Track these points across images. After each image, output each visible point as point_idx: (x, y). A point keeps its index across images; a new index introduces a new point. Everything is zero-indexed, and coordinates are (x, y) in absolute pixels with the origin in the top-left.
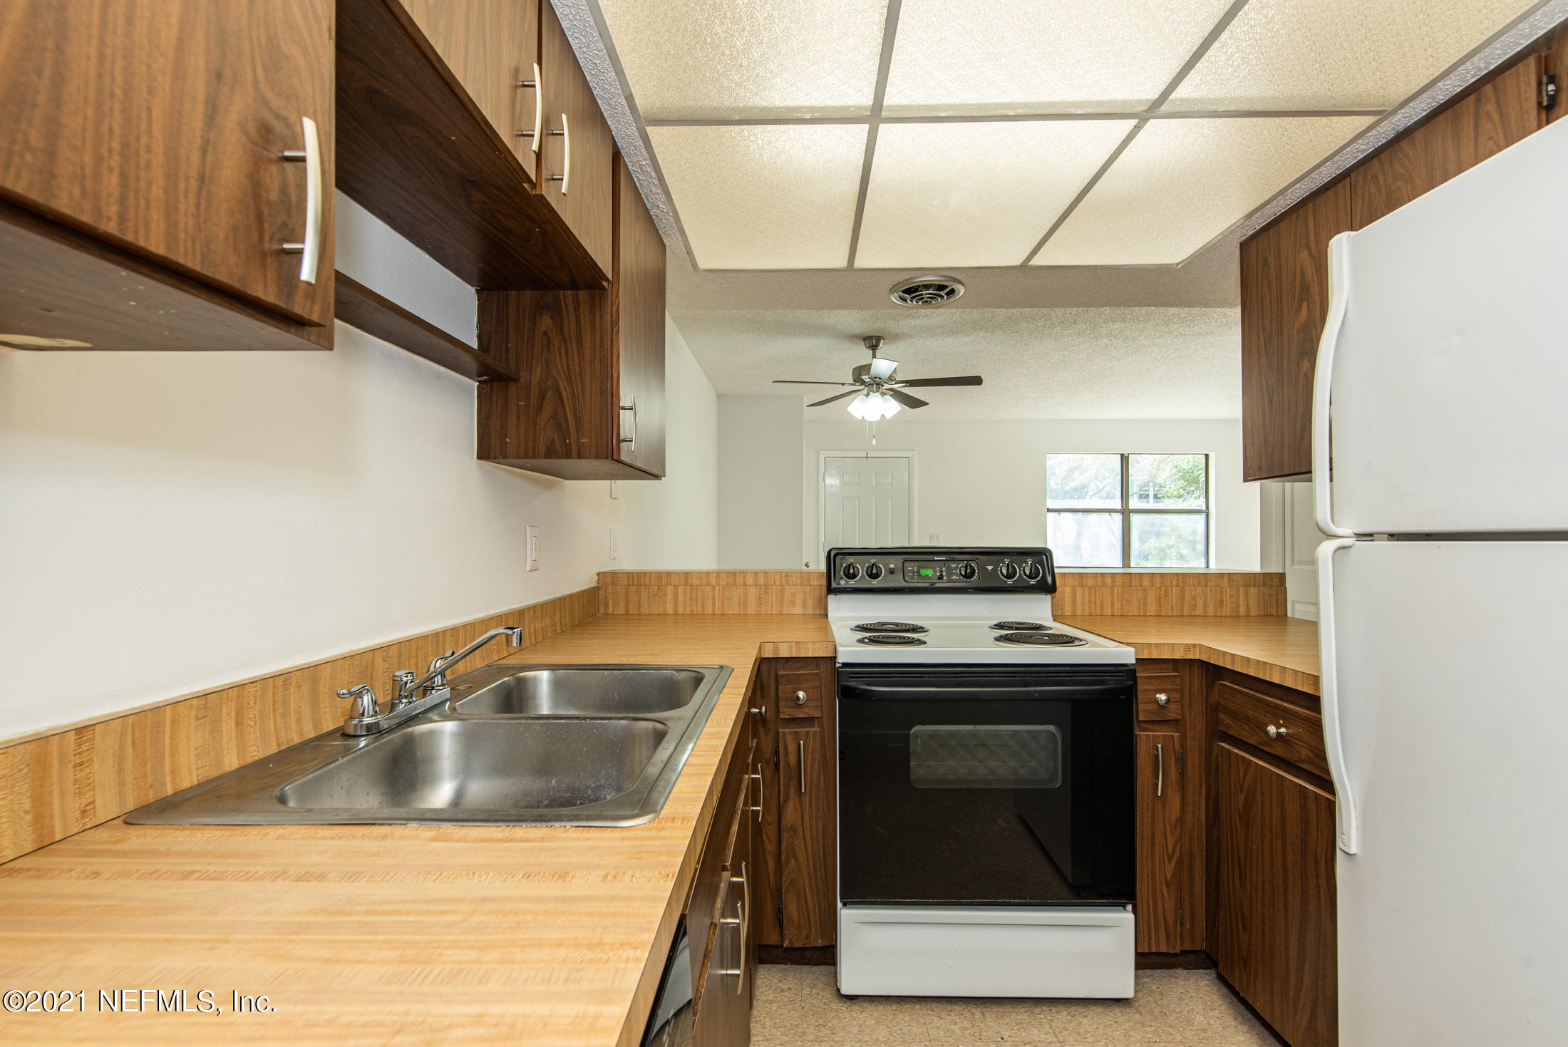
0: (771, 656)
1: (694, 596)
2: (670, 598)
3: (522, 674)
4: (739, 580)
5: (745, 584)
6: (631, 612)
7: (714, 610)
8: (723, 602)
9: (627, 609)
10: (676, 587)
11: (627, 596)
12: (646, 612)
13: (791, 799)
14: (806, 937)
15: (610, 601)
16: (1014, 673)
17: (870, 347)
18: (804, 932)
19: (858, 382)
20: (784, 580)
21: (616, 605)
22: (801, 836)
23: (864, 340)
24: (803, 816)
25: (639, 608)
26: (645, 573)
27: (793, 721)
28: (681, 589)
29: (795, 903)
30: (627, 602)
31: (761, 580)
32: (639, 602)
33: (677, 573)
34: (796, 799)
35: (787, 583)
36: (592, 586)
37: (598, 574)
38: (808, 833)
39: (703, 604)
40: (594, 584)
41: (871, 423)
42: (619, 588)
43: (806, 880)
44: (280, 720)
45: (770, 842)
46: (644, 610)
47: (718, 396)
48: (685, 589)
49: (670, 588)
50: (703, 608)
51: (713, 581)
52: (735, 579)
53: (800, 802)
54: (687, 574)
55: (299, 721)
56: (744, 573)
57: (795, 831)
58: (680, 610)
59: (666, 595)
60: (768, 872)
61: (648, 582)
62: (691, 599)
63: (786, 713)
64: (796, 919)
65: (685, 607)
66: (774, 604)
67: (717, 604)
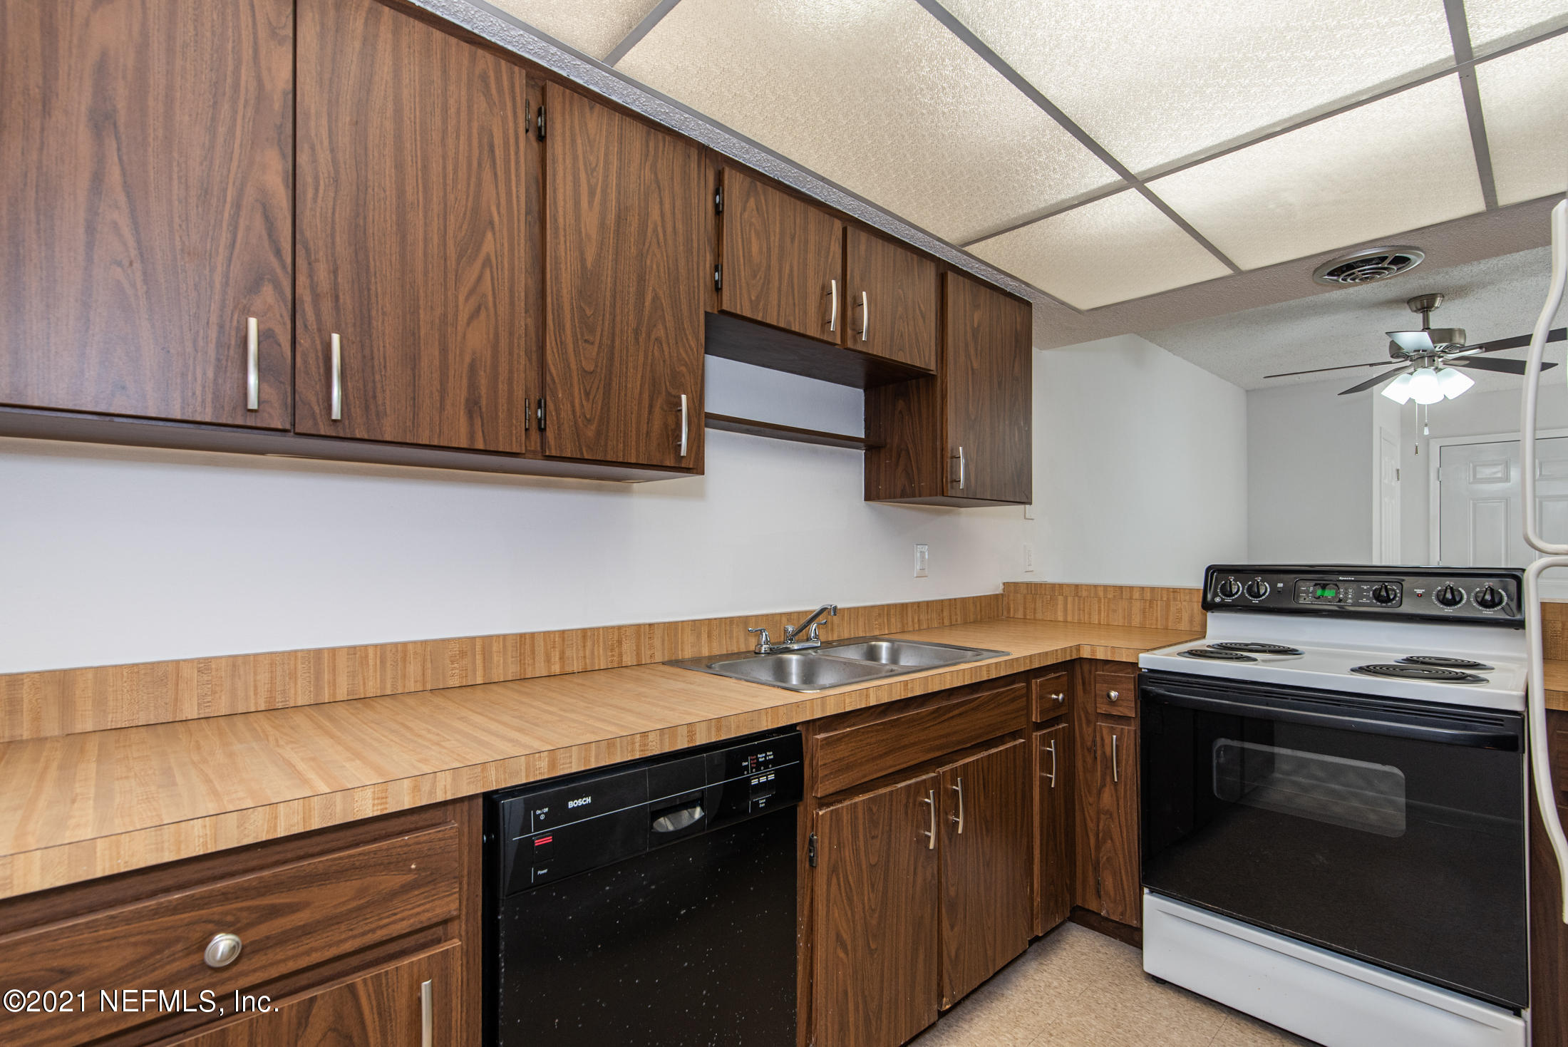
0: (1089, 657)
1: (1082, 606)
2: (1060, 606)
3: (873, 643)
4: (1126, 595)
5: (1131, 598)
6: (1028, 617)
7: (1099, 620)
8: (1108, 613)
9: (1025, 615)
10: (1066, 598)
11: (1025, 603)
12: (1040, 618)
13: (1108, 785)
14: (1122, 914)
15: (1012, 606)
16: (1338, 701)
17: (1419, 310)
18: (1120, 909)
19: (1398, 357)
20: (1171, 597)
21: (1016, 610)
22: (1117, 821)
23: (1408, 303)
24: (1118, 804)
25: (1035, 613)
26: (1041, 584)
27: (1108, 717)
28: (1070, 599)
29: (1111, 880)
30: (1025, 608)
31: (1148, 596)
32: (1035, 609)
33: (1068, 585)
34: (1112, 787)
35: (1175, 599)
36: (998, 593)
37: (1004, 584)
38: (1123, 819)
39: (1090, 614)
40: (1000, 591)
41: (1421, 407)
42: (1019, 595)
43: (1122, 862)
44: (728, 640)
45: (1092, 821)
46: (1039, 616)
47: (1247, 391)
48: (1074, 599)
49: (1060, 598)
50: (1090, 618)
51: (1101, 594)
52: (1122, 593)
53: (1116, 790)
54: (1077, 586)
55: (738, 642)
56: (1131, 588)
57: (1111, 815)
58: (1069, 619)
59: (1057, 604)
60: (1089, 844)
61: (1043, 592)
62: (1079, 610)
63: (1103, 709)
64: (1112, 893)
65: (1073, 615)
66: (1159, 619)
67: (1102, 615)
